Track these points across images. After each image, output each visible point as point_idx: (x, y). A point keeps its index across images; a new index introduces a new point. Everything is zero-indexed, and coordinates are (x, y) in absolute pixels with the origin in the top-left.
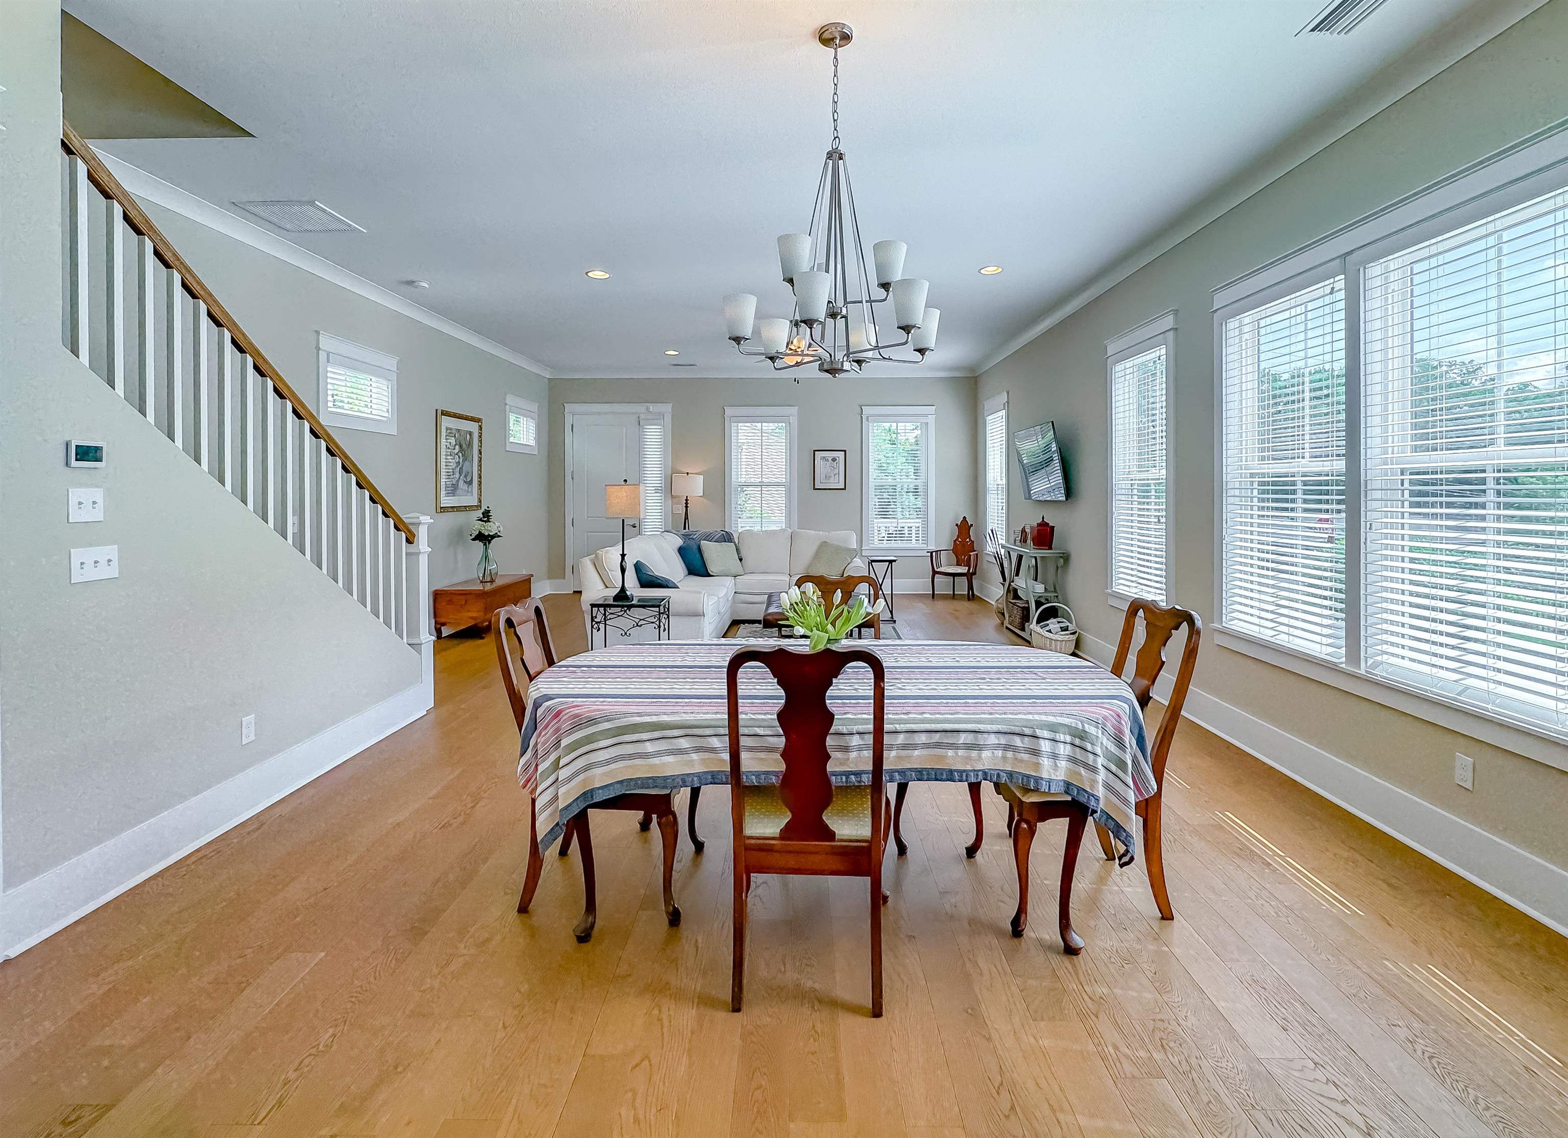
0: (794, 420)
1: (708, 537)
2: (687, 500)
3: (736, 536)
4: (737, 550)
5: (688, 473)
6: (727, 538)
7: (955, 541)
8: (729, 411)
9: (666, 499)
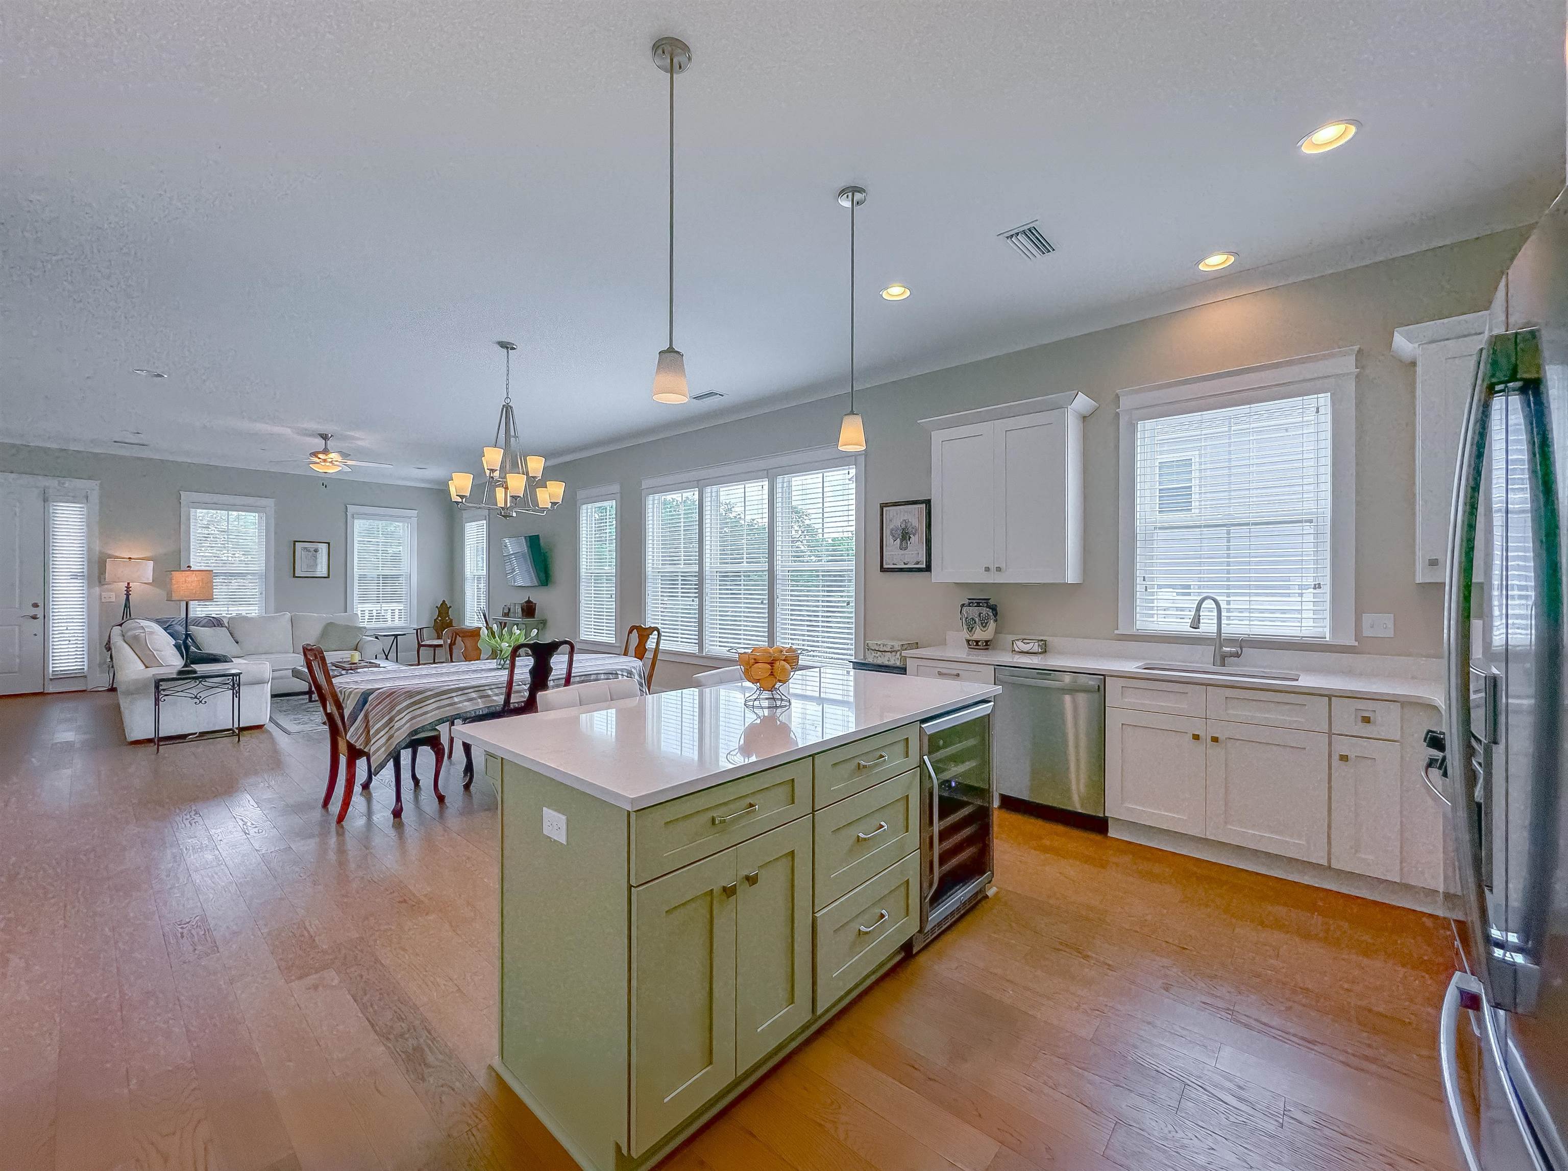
0: (272, 511)
2: (128, 587)
5: (129, 558)
7: (435, 620)
8: (186, 497)
9: (90, 586)
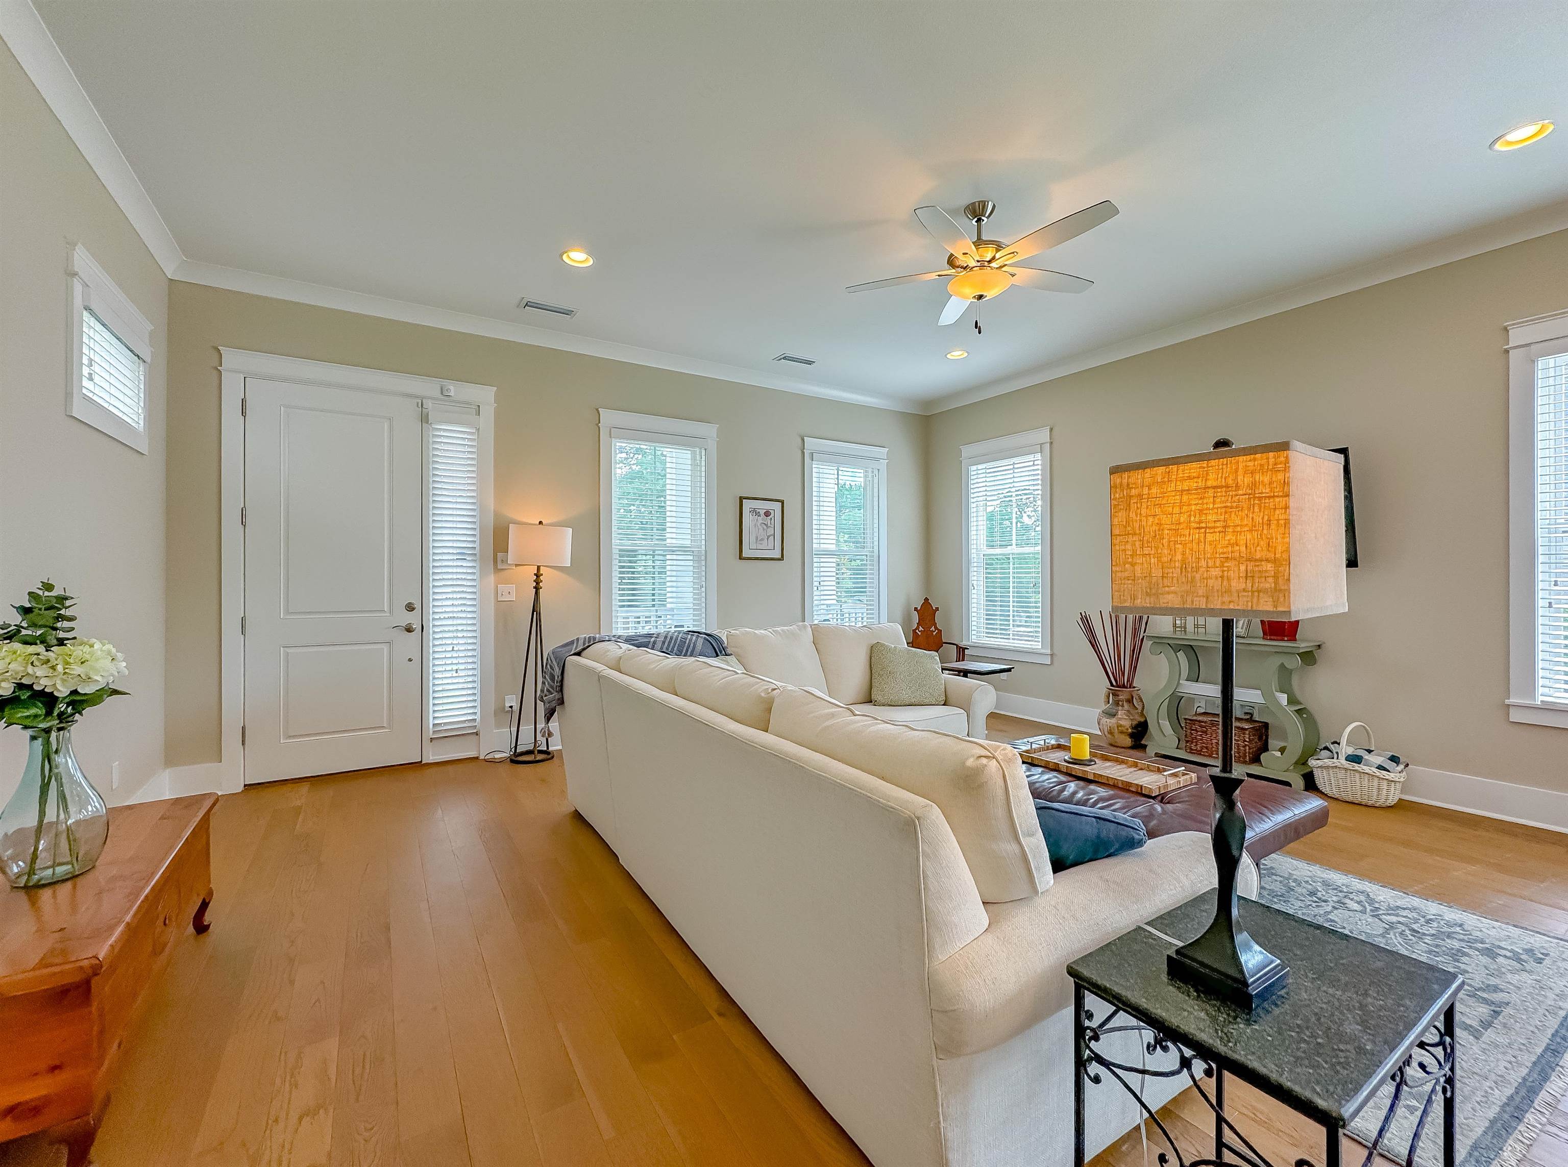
0: (712, 445)
2: (538, 574)
5: (538, 524)
7: (914, 631)
8: (608, 417)
9: (483, 574)
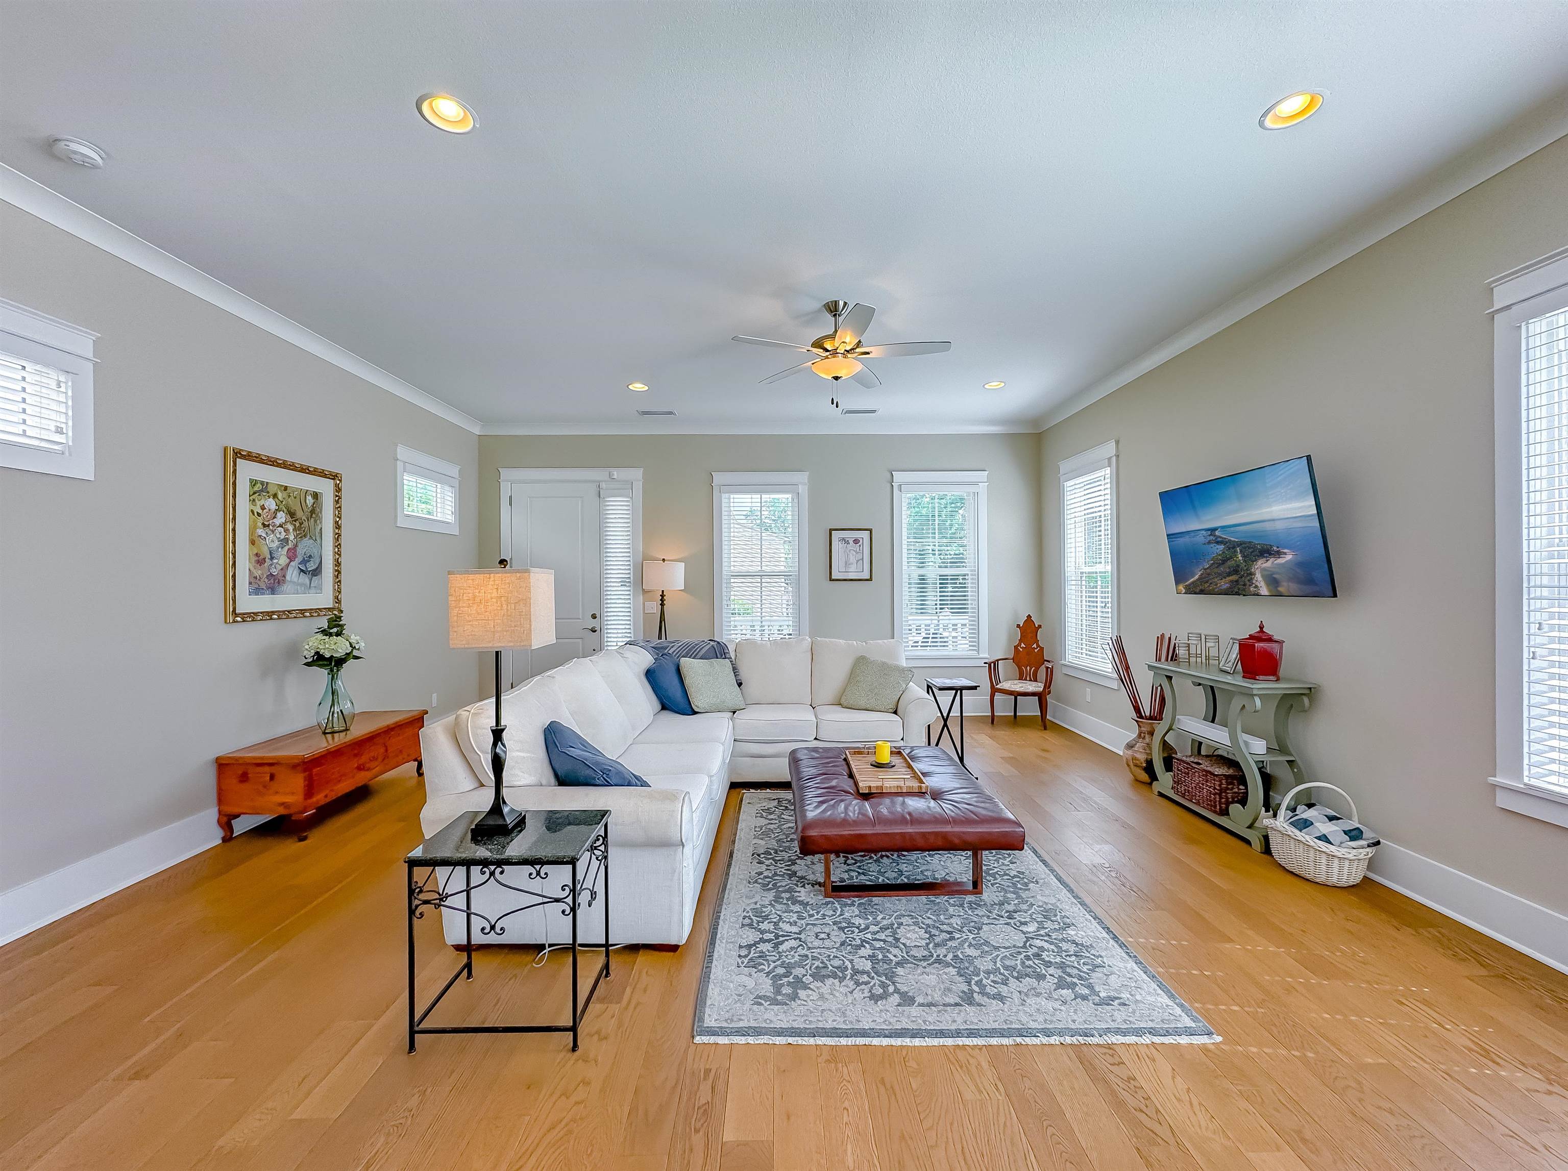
0: (803, 490)
1: (692, 651)
2: (663, 596)
3: (731, 648)
4: (734, 669)
5: (664, 560)
6: (719, 651)
7: (1016, 647)
8: (718, 478)
9: (635, 594)
